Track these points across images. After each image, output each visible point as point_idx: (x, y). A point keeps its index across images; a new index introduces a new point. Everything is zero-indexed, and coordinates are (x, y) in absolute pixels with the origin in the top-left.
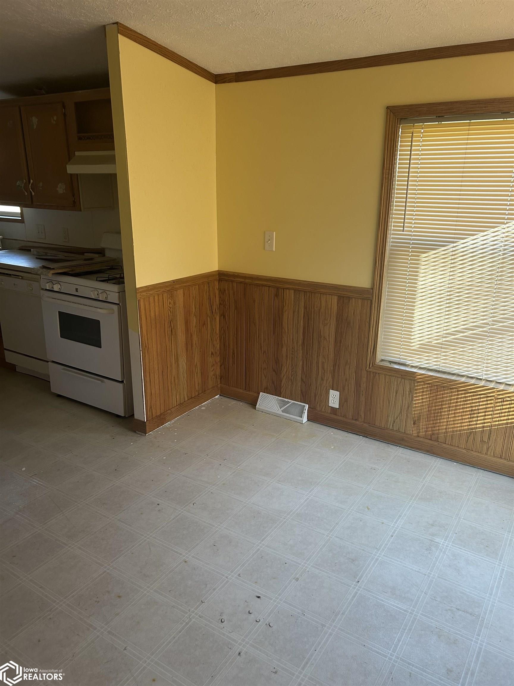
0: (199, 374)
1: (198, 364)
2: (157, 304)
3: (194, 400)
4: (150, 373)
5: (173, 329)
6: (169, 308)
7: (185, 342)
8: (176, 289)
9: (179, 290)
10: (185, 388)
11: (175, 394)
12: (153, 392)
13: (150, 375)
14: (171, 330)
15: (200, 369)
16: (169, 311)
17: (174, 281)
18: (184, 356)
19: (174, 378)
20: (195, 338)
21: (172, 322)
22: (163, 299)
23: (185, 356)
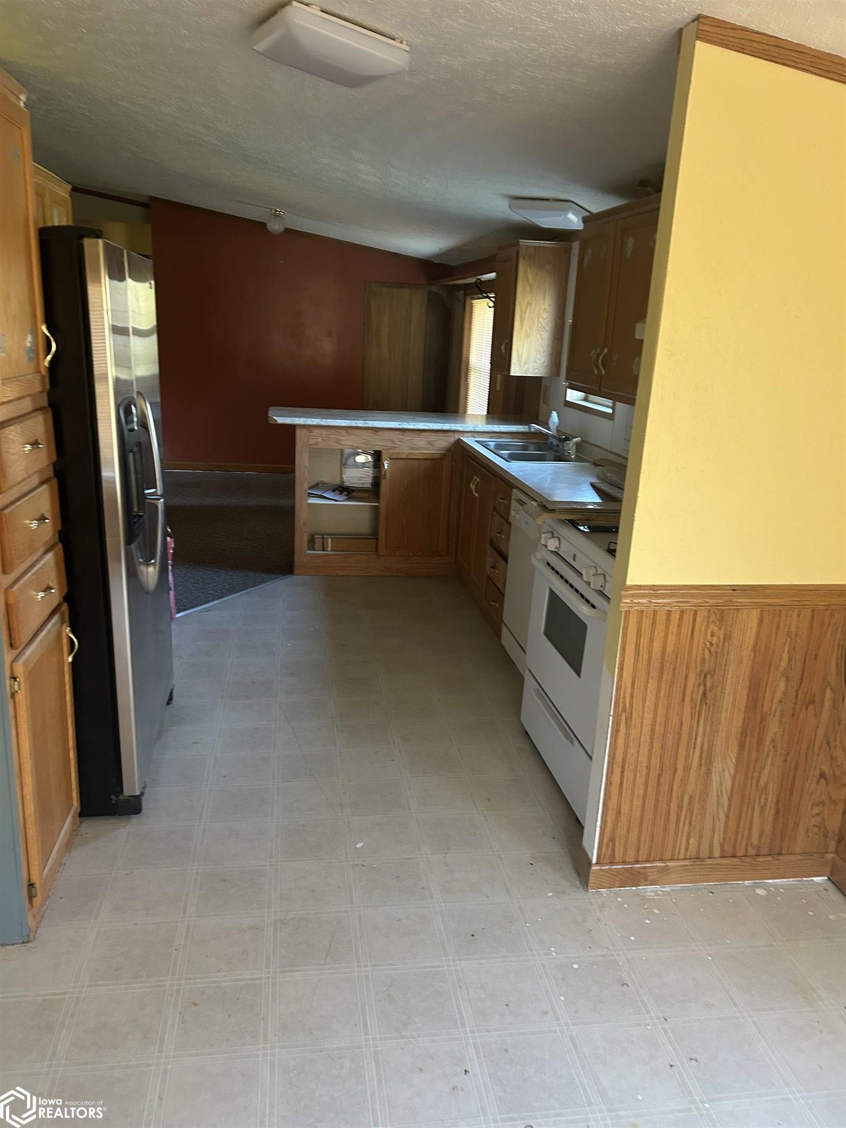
0: (770, 812)
1: (770, 787)
2: (673, 628)
3: (741, 863)
4: (623, 768)
5: (710, 691)
6: (708, 644)
7: (739, 730)
8: (737, 606)
9: (746, 611)
10: (717, 829)
11: (685, 834)
12: (625, 808)
13: (622, 772)
14: (704, 694)
15: (774, 800)
16: (707, 652)
17: (734, 588)
18: (730, 758)
19: (691, 797)
20: (773, 727)
21: (709, 677)
22: (694, 620)
23: (734, 761)
